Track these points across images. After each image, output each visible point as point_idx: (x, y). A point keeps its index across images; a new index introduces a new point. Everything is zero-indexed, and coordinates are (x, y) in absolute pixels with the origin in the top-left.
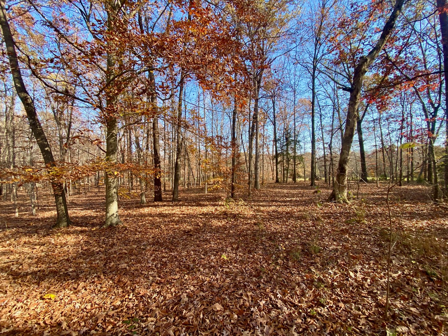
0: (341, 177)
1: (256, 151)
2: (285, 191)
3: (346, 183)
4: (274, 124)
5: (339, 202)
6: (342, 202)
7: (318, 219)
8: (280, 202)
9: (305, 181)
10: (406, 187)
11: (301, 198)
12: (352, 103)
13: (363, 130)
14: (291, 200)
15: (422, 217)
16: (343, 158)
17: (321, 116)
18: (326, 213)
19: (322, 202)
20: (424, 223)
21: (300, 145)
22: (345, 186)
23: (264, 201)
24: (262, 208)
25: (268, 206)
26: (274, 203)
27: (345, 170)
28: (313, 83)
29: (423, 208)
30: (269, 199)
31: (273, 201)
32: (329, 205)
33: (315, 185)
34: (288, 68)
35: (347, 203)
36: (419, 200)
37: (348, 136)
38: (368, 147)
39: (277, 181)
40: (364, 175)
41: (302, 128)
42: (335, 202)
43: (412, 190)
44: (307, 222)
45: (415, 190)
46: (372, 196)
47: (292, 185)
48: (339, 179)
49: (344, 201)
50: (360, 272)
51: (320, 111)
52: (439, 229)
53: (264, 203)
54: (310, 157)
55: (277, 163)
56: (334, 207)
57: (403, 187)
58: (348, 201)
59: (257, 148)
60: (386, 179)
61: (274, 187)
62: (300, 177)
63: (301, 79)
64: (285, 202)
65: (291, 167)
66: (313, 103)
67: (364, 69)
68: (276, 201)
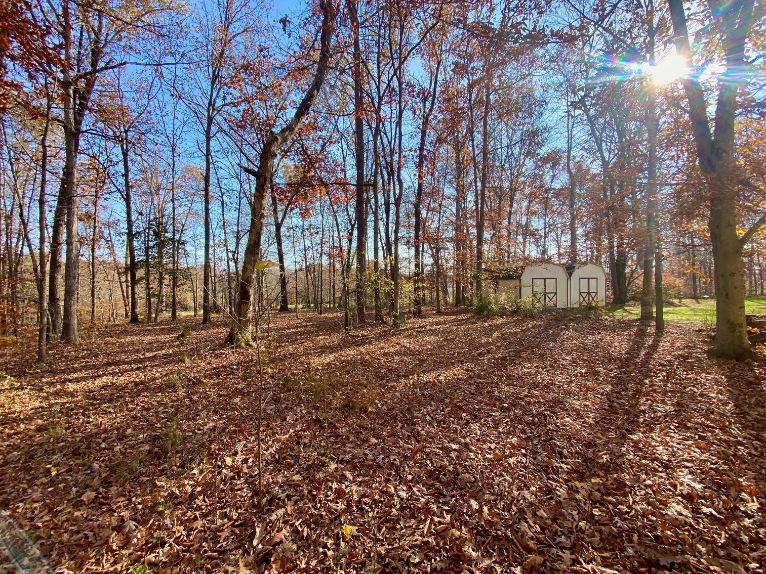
0: (243, 306)
1: (69, 251)
2: (147, 339)
3: (250, 315)
4: (128, 200)
5: (239, 346)
6: (243, 344)
7: (199, 382)
8: (127, 363)
9: (195, 316)
10: (326, 315)
11: (177, 349)
12: (258, 194)
13: (283, 239)
14: (155, 356)
15: (331, 349)
16: (246, 276)
17: (223, 204)
18: (214, 368)
19: (213, 350)
20: (332, 357)
21: (185, 250)
22: (248, 320)
23: (85, 368)
24: (71, 387)
25: (92, 377)
26: (110, 369)
27: (249, 296)
28: (208, 145)
29: (335, 339)
30: (102, 359)
31: (110, 364)
32: (223, 354)
33: (210, 322)
34: (160, 97)
35: (251, 346)
36: (334, 329)
37: (252, 243)
38: (290, 263)
39: (134, 320)
40: (285, 302)
41: (190, 218)
42: (232, 348)
43: (331, 319)
44: (176, 392)
45: (333, 318)
46: (288, 331)
47: (167, 324)
48: (240, 309)
49: (248, 344)
50: (242, 451)
51: (222, 197)
52: (344, 361)
53: (84, 374)
54: (201, 273)
55: (134, 282)
56: (231, 356)
57: (323, 315)
58: (251, 343)
59: (69, 243)
60: (309, 307)
61: (124, 333)
62: (185, 309)
63: (186, 129)
64: (140, 361)
65: (166, 290)
66: (207, 179)
67: (274, 151)
68: (117, 364)
